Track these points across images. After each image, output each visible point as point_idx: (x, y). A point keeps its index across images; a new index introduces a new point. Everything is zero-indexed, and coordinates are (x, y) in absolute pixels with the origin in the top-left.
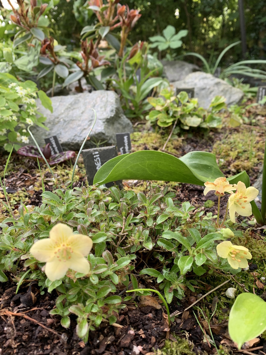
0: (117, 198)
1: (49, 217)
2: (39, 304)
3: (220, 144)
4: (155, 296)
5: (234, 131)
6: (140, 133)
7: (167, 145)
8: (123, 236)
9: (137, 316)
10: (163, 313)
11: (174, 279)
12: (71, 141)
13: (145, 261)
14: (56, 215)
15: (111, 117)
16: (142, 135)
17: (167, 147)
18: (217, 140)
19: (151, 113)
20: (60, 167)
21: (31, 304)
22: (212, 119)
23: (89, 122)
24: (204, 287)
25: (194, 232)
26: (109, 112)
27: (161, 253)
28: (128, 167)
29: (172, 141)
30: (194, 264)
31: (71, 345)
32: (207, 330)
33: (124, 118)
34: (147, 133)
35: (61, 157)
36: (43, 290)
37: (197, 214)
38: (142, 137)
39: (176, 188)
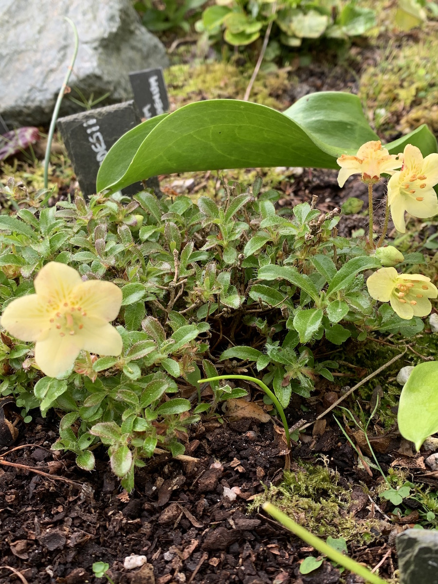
0: (155, 216)
1: (14, 268)
2: (25, 440)
3: (375, 75)
4: (255, 400)
5: (408, 40)
6: (186, 68)
7: (253, 88)
8: (177, 289)
9: (223, 438)
10: (275, 426)
11: (291, 360)
12: (22, 104)
13: (229, 337)
14: (29, 264)
15: (111, 34)
16: (191, 70)
17: (254, 94)
18: (369, 65)
19: (207, 13)
20: (10, 167)
21: (8, 442)
22: (353, 15)
23: (59, 51)
24: (354, 372)
25: (322, 262)
26: (105, 23)
27: (259, 315)
28: (170, 145)
29: (264, 77)
30: (325, 320)
31: (103, 501)
32: (363, 447)
33: (142, 34)
34: (201, 64)
35: (6, 143)
36: (28, 414)
37: (324, 224)
38: (191, 76)
39: (282, 187)
